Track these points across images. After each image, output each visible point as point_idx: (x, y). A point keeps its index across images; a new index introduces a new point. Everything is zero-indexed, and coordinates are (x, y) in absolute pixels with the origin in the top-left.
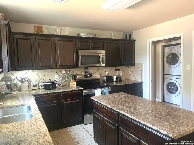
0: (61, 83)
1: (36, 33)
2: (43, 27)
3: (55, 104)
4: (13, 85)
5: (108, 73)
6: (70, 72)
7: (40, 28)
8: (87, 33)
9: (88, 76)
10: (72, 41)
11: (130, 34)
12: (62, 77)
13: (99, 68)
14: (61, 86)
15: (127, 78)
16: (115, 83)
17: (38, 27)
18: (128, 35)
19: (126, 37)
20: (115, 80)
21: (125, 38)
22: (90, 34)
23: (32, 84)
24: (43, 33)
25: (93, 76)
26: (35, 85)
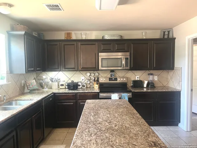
0: (85, 85)
1: (66, 39)
2: (72, 33)
3: (72, 104)
4: (44, 83)
5: (138, 77)
6: (94, 75)
7: (69, 34)
8: (111, 35)
9: (113, 79)
10: (94, 44)
11: (169, 32)
12: (88, 79)
13: (128, 71)
14: (85, 87)
15: (165, 85)
16: (145, 90)
17: (67, 33)
18: (166, 33)
19: (164, 35)
20: (145, 86)
21: (162, 37)
22: (114, 35)
23: (60, 84)
24: (71, 39)
25: (119, 79)
26: (62, 85)
